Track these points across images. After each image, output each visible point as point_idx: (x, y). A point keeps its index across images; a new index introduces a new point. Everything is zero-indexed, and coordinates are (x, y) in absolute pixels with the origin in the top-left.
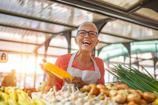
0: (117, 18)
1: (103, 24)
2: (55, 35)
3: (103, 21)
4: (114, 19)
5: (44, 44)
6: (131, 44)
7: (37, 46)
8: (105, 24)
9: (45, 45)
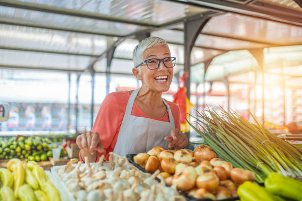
0: (227, 11)
1: (203, 20)
2: (122, 39)
3: (202, 16)
4: (221, 12)
5: (105, 55)
6: (265, 50)
7: (93, 59)
8: (207, 20)
9: (107, 57)
